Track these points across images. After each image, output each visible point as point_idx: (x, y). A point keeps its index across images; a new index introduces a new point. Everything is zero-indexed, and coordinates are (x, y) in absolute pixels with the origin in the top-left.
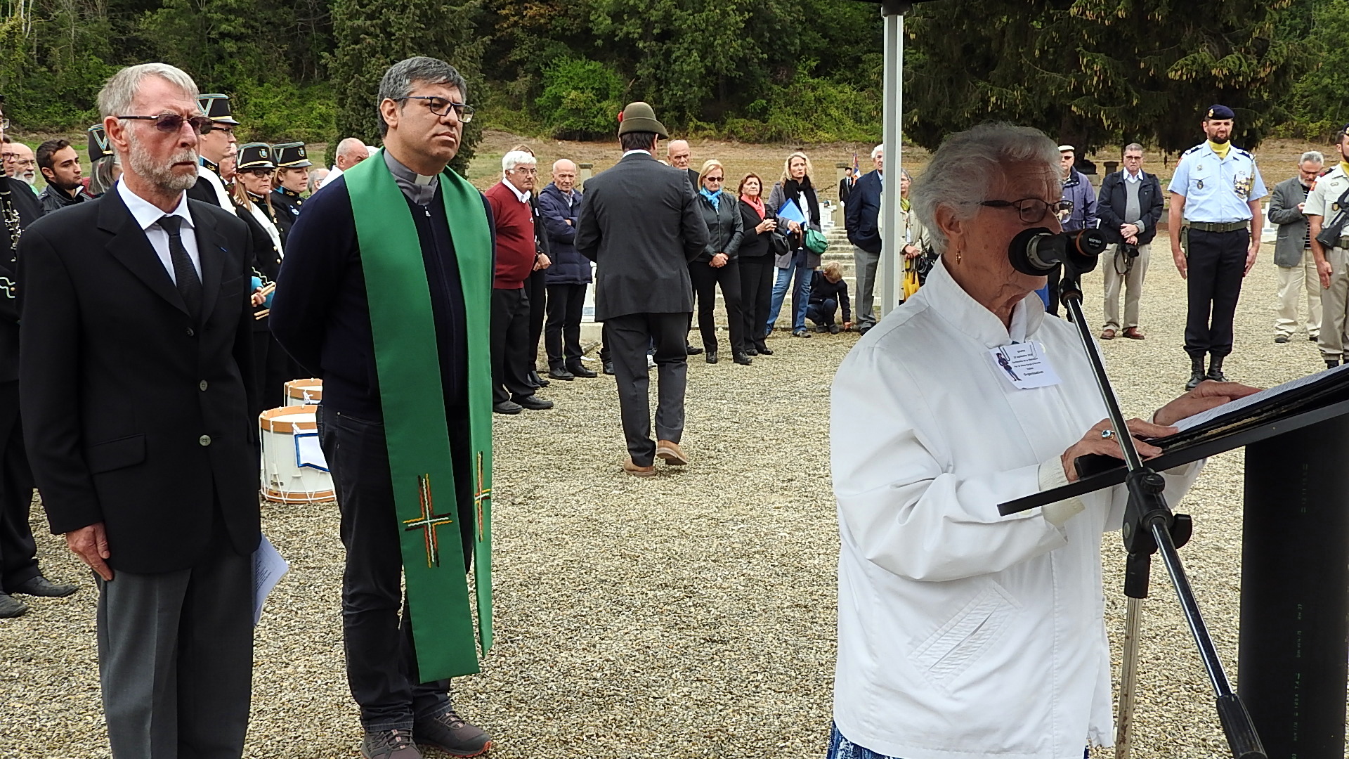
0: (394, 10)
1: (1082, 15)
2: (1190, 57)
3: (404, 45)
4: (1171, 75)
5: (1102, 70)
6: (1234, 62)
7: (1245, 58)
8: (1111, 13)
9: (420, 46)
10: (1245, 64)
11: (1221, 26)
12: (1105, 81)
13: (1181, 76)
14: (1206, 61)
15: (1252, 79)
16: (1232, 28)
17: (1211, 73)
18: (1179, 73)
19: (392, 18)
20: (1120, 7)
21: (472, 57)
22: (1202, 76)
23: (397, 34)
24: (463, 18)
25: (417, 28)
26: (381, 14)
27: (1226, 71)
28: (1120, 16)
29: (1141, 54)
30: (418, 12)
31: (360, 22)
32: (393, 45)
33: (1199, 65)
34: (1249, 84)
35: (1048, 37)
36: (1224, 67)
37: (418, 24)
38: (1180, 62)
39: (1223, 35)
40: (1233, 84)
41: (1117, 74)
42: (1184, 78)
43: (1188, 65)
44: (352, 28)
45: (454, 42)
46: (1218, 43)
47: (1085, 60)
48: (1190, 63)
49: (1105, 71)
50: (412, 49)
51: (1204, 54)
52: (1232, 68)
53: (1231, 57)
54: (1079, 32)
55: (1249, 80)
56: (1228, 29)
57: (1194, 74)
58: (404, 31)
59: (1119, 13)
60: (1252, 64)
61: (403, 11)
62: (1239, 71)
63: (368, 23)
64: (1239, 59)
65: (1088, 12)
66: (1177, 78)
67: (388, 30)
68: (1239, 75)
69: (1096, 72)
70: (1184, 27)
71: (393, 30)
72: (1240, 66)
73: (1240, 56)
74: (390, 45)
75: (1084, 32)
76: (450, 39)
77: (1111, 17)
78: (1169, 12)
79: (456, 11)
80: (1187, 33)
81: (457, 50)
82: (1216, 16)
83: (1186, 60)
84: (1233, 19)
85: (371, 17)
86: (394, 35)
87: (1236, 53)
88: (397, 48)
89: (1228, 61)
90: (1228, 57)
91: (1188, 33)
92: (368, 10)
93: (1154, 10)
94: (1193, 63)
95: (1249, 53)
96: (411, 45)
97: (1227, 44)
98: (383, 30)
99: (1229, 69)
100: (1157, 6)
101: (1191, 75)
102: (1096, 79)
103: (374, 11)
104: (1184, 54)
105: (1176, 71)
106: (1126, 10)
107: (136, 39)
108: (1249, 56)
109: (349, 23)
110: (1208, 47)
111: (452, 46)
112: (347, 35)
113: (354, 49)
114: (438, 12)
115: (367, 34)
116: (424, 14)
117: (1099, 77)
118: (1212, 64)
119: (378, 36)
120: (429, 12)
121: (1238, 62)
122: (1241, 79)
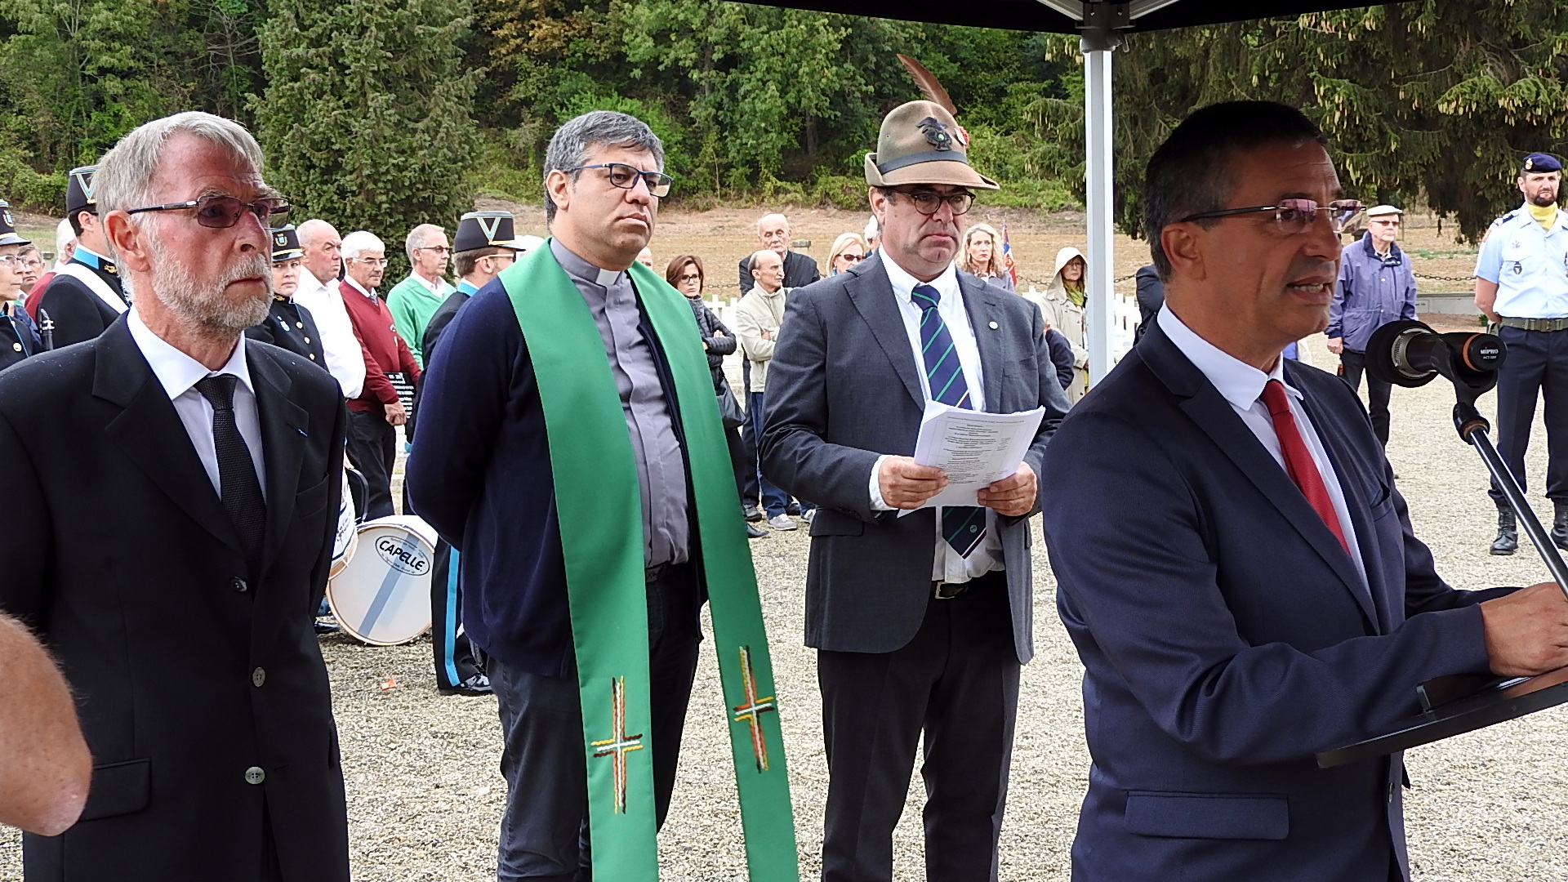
0: (349, 32)
1: (1315, 26)
2: (1468, 83)
3: (363, 82)
4: (1442, 108)
5: (1347, 103)
6: (1528, 89)
7: (1544, 82)
8: (1355, 23)
9: (386, 82)
10: (1544, 92)
11: (1509, 38)
12: (1351, 118)
13: (1456, 110)
14: (1491, 88)
15: (1555, 112)
16: (1525, 42)
17: (1497, 104)
18: (1454, 104)
19: (346, 44)
20: (1368, 15)
21: (459, 98)
22: (1485, 108)
23: (352, 67)
24: (447, 43)
25: (382, 57)
26: (330, 39)
27: (1517, 102)
28: (1368, 27)
29: (1398, 80)
30: (382, 35)
31: (301, 51)
32: (347, 83)
33: (1481, 94)
34: (1550, 118)
35: (1270, 58)
36: (1515, 95)
37: (383, 52)
38: (1456, 89)
39: (1512, 52)
40: (1528, 119)
41: (1368, 108)
42: (1461, 111)
43: (1465, 93)
44: (289, 58)
45: (434, 76)
46: (1505, 62)
47: (1322, 89)
48: (1468, 90)
49: (1351, 103)
50: (374, 87)
51: (1487, 78)
52: (1526, 96)
53: (1525, 83)
54: (1312, 50)
55: (1551, 113)
56: (1519, 42)
57: (1474, 107)
58: (363, 62)
59: (1367, 24)
60: (1554, 90)
61: (361, 35)
62: (1536, 101)
63: (313, 51)
64: (1535, 84)
65: (1323, 23)
66: (1452, 112)
67: (340, 61)
68: (1536, 106)
69: (1338, 106)
70: (1458, 43)
71: (347, 62)
72: (1538, 94)
73: (1537, 80)
74: (343, 82)
75: (1319, 50)
76: (428, 72)
77: (1355, 28)
78: (1437, 20)
79: (435, 33)
80: (1461, 49)
81: (439, 88)
82: (1501, 25)
83: (1462, 86)
84: (1525, 29)
85: (316, 43)
86: (349, 68)
87: (1531, 76)
88: (352, 86)
89: (1520, 87)
90: (1521, 82)
91: (1464, 50)
92: (311, 33)
93: (1416, 17)
94: (1473, 92)
95: (1549, 76)
96: (373, 81)
97: (1517, 63)
98: (334, 61)
99: (1522, 98)
100: (1419, 12)
101: (1470, 108)
102: (1338, 115)
103: (320, 36)
104: (1460, 79)
105: (1449, 102)
106: (1376, 18)
108: (1549, 80)
109: (285, 53)
110: (1492, 68)
111: (431, 81)
112: (282, 69)
113: (292, 89)
114: (411, 34)
115: (310, 67)
116: (390, 38)
117: (1342, 113)
118: (1498, 92)
119: (325, 70)
120: (398, 35)
121: (1534, 89)
122: (1539, 111)
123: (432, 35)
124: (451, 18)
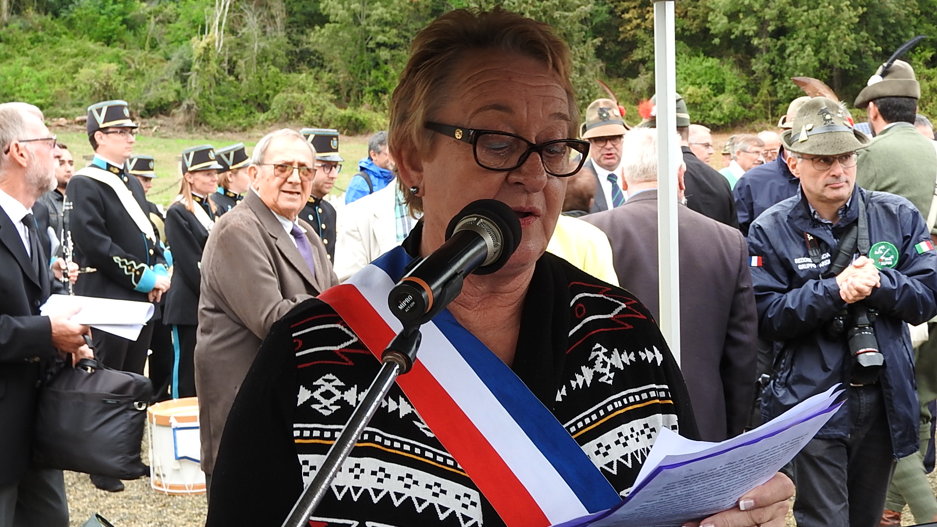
24: (575, 22)
107: (308, 51)
123: (565, 17)
124: (579, 6)
